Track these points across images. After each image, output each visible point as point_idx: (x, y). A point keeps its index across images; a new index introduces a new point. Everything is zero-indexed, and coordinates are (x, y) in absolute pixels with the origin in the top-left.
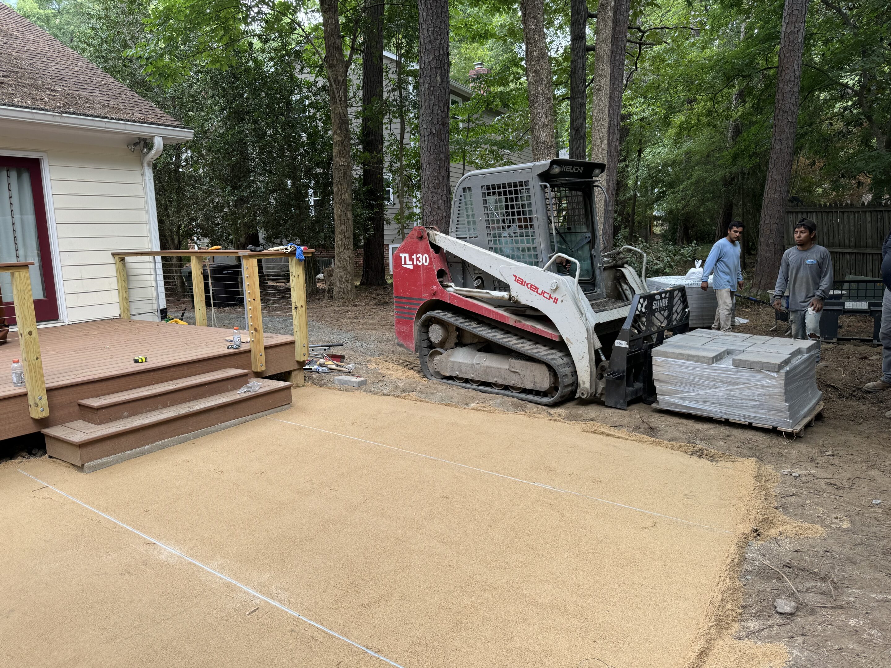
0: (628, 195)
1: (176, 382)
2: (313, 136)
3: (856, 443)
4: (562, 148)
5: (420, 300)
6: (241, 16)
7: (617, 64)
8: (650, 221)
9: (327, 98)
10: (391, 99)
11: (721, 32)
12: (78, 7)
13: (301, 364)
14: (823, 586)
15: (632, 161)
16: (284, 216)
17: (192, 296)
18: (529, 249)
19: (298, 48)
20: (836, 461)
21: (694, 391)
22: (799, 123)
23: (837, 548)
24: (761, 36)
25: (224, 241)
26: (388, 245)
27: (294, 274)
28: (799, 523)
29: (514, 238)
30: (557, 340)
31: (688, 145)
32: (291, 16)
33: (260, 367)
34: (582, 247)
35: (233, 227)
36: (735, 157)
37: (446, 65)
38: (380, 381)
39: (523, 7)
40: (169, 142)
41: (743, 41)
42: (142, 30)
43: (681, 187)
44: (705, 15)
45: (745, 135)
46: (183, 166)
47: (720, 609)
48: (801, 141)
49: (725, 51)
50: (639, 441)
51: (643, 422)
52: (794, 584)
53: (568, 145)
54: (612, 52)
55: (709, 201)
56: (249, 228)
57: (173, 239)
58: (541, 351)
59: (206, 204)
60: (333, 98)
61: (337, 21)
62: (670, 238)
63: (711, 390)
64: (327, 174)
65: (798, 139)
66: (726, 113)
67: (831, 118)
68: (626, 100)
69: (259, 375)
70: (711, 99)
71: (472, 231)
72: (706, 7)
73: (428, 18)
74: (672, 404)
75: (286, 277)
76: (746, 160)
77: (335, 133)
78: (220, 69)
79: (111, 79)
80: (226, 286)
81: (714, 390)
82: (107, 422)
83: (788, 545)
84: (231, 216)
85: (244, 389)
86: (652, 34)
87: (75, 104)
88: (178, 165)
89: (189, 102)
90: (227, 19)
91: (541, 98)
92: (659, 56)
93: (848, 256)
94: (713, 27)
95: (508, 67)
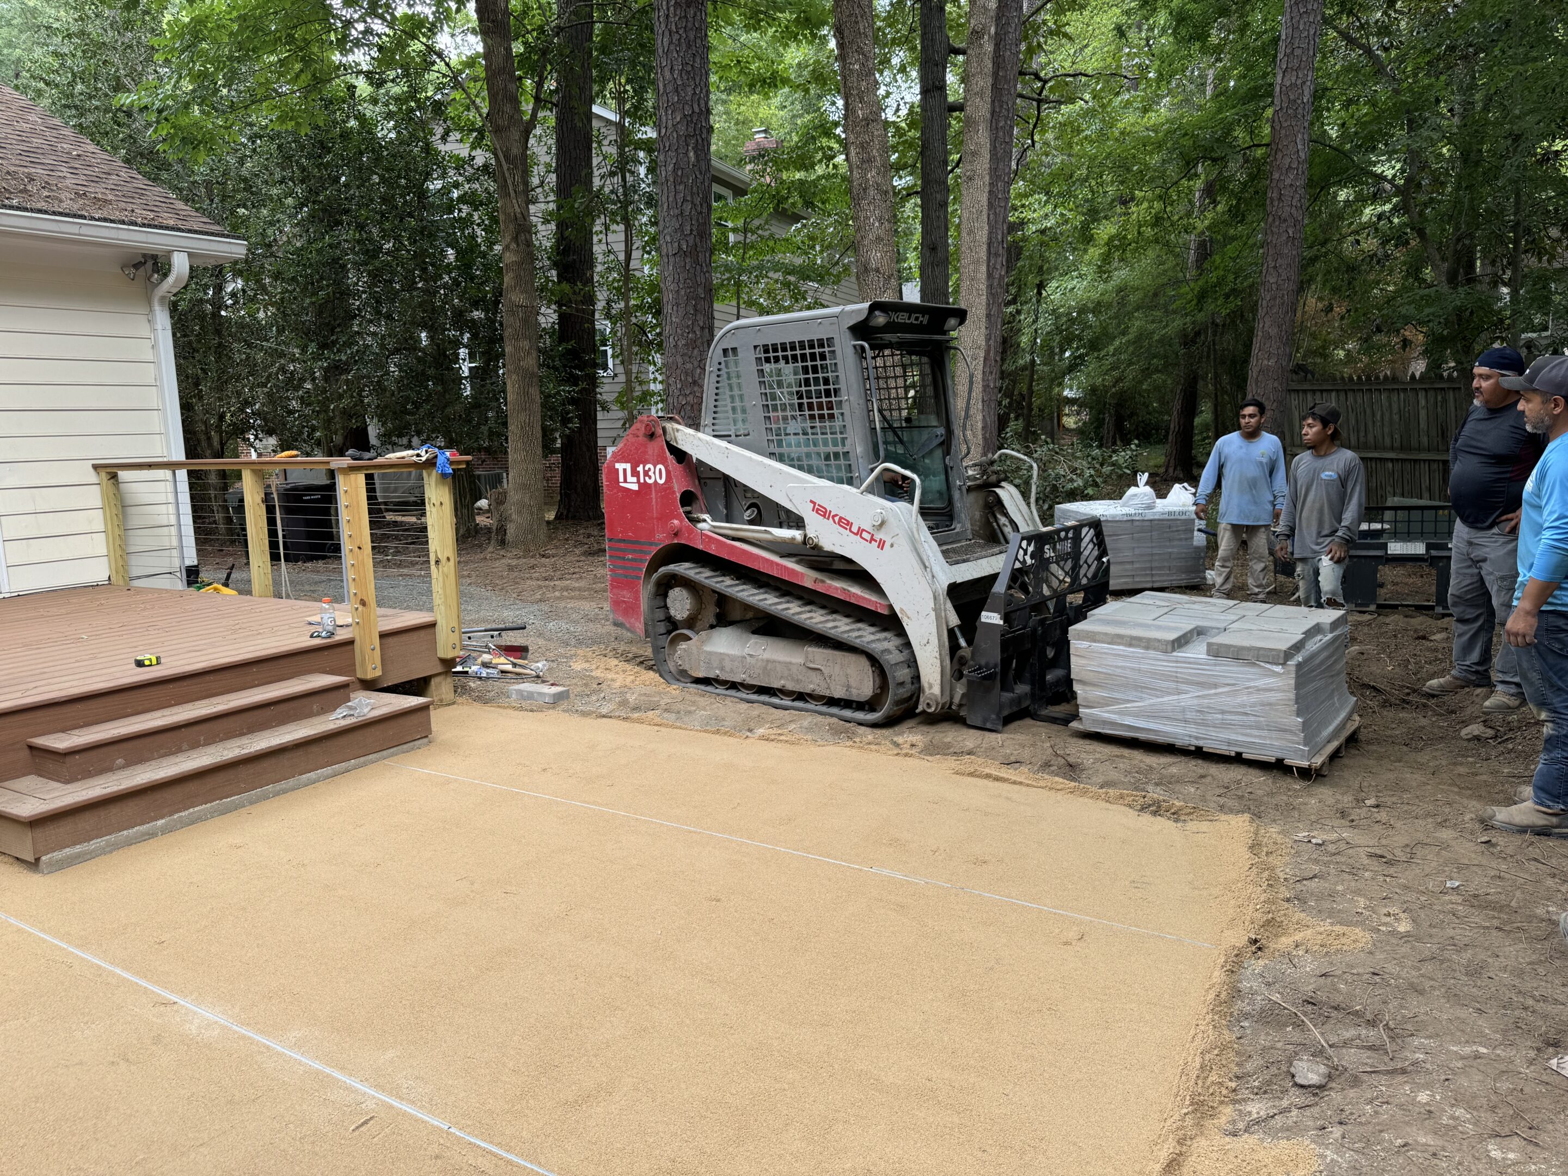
0: (1021, 362)
1: (214, 700)
2: (468, 253)
3: (1414, 784)
4: (907, 280)
5: (651, 544)
6: (333, 38)
7: (1001, 134)
8: (1058, 407)
9: (492, 186)
10: (607, 190)
11: (1174, 84)
12: (29, 15)
13: (448, 663)
14: (1371, 1035)
15: (1026, 303)
16: (413, 396)
17: (246, 541)
18: (836, 455)
19: (438, 97)
20: (1383, 815)
21: (1142, 699)
22: (1306, 239)
23: (1391, 968)
24: (1241, 91)
25: (305, 441)
26: (604, 448)
27: (433, 500)
28: (1326, 926)
29: (811, 437)
30: (886, 612)
31: (1121, 275)
32: (424, 40)
33: (372, 670)
34: (931, 452)
35: (321, 416)
36: (1202, 296)
37: (704, 131)
38: (594, 691)
39: (839, 33)
40: (197, 262)
41: (1212, 99)
42: (149, 60)
43: (1111, 348)
44: (1146, 54)
45: (1217, 258)
46: (227, 307)
47: (1200, 1082)
48: (1310, 270)
49: (1182, 117)
50: (1051, 789)
51: (1057, 755)
52: (1322, 1034)
53: (917, 275)
54: (993, 113)
55: (1157, 371)
56: (350, 417)
57: (209, 438)
58: (866, 636)
59: (270, 375)
60: (503, 187)
61: (509, 50)
62: (1092, 435)
63: (1171, 698)
64: (494, 322)
65: (1304, 268)
66: (1185, 221)
67: (1357, 232)
68: (1015, 198)
69: (370, 685)
70: (1160, 197)
71: (740, 424)
72: (1148, 40)
73: (672, 47)
74: (1105, 722)
75: (419, 505)
76: (1219, 302)
77: (507, 248)
78: (294, 133)
79: (91, 147)
80: (308, 523)
81: (1176, 697)
82: (83, 778)
83: (1310, 966)
84: (317, 396)
85: (341, 712)
86: (1058, 84)
87: (21, 191)
88: (218, 304)
89: (238, 191)
90: (308, 43)
91: (872, 192)
92: (1071, 123)
93: (1390, 465)
94: (1161, 74)
95: (814, 138)
